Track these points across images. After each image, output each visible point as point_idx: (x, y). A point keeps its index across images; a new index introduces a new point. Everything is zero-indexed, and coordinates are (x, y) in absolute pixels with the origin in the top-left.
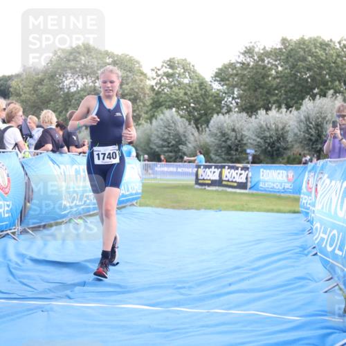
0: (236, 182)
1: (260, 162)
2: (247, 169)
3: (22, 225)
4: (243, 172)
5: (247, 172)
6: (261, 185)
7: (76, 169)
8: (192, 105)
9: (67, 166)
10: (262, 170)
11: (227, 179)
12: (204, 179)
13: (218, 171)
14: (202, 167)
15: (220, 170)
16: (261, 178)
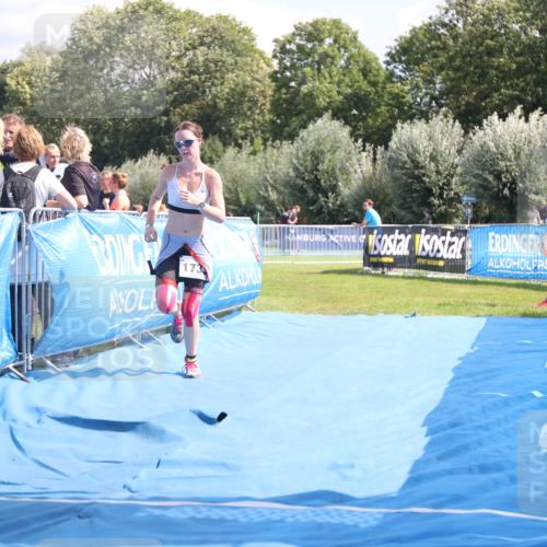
0: (442, 258)
1: (488, 220)
2: (465, 232)
3: (35, 352)
4: (455, 239)
5: (463, 239)
6: (490, 264)
7: (135, 241)
8: (355, 112)
9: (117, 236)
10: (491, 234)
11: (424, 254)
12: (379, 255)
13: (406, 240)
14: (375, 232)
15: (409, 236)
16: (491, 249)
